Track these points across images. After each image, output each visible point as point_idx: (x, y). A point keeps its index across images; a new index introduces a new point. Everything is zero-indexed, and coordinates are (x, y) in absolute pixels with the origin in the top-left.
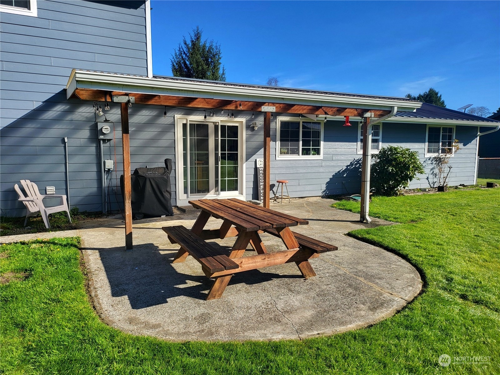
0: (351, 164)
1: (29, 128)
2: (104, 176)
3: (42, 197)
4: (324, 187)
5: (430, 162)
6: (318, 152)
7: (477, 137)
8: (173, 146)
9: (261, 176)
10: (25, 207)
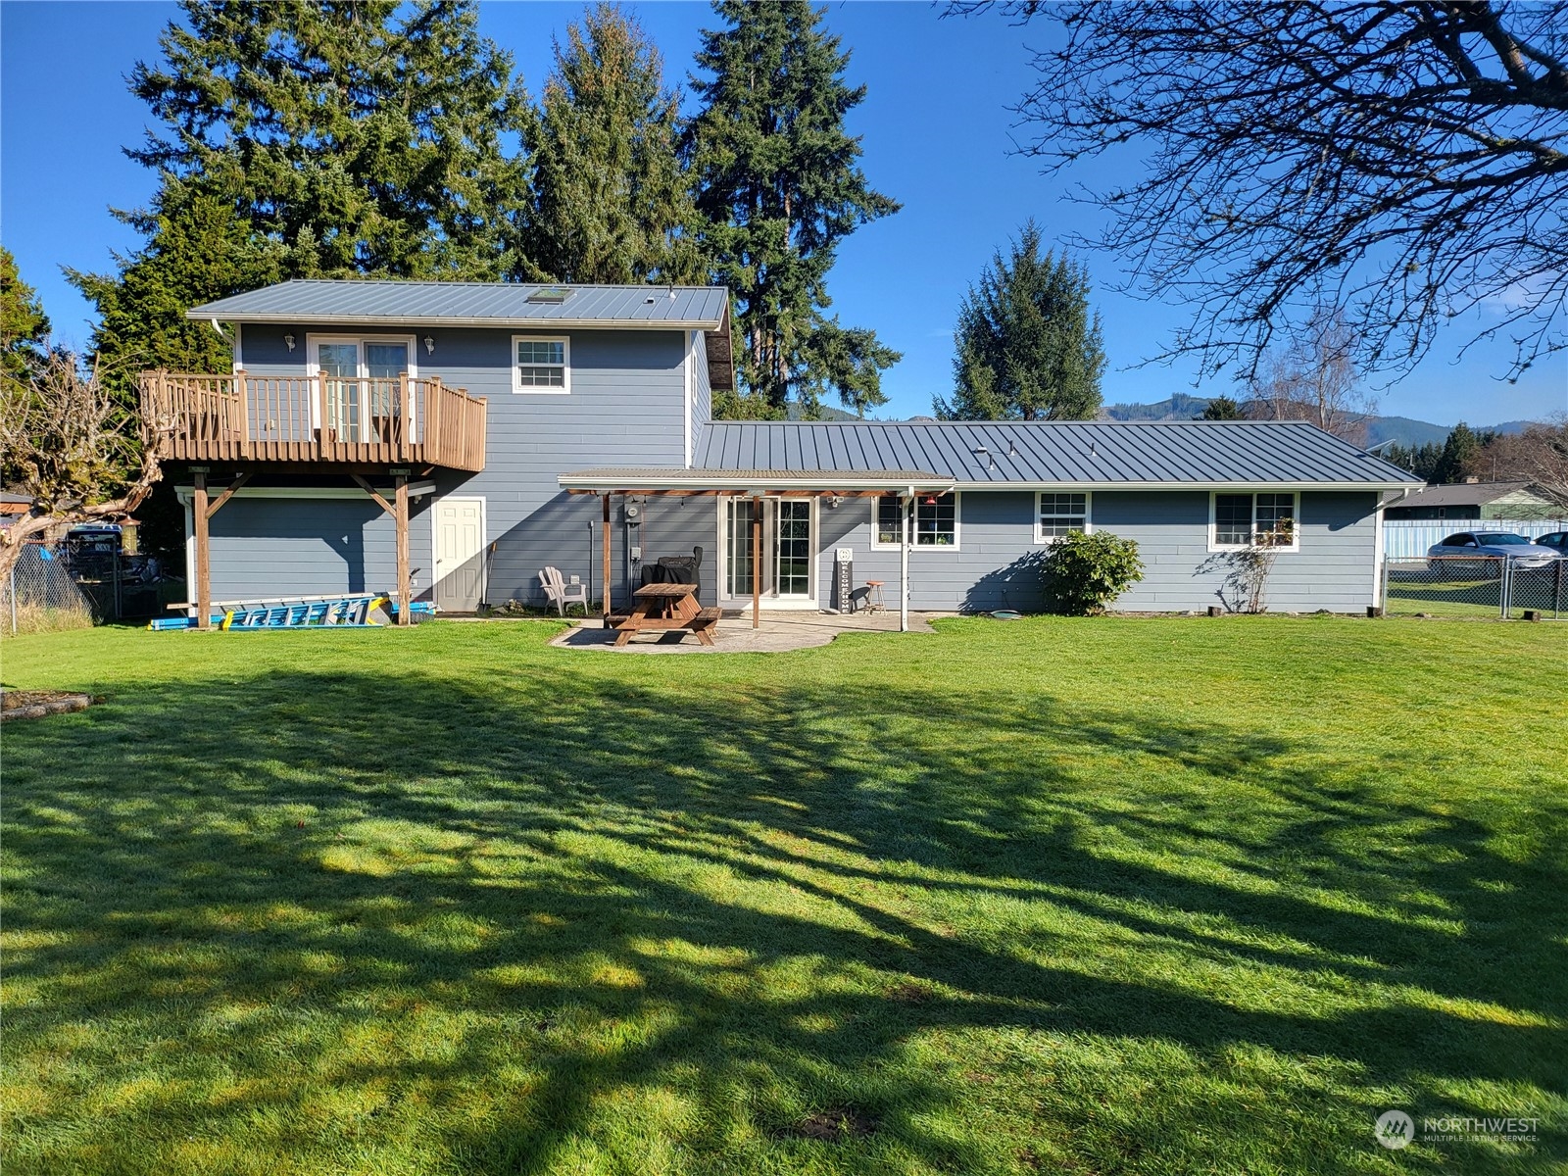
0: (1022, 561)
1: (558, 510)
2: (630, 567)
3: (564, 586)
4: (963, 597)
5: (1224, 561)
6: (950, 539)
7: (1375, 511)
8: (714, 531)
9: (844, 575)
10: (546, 596)
